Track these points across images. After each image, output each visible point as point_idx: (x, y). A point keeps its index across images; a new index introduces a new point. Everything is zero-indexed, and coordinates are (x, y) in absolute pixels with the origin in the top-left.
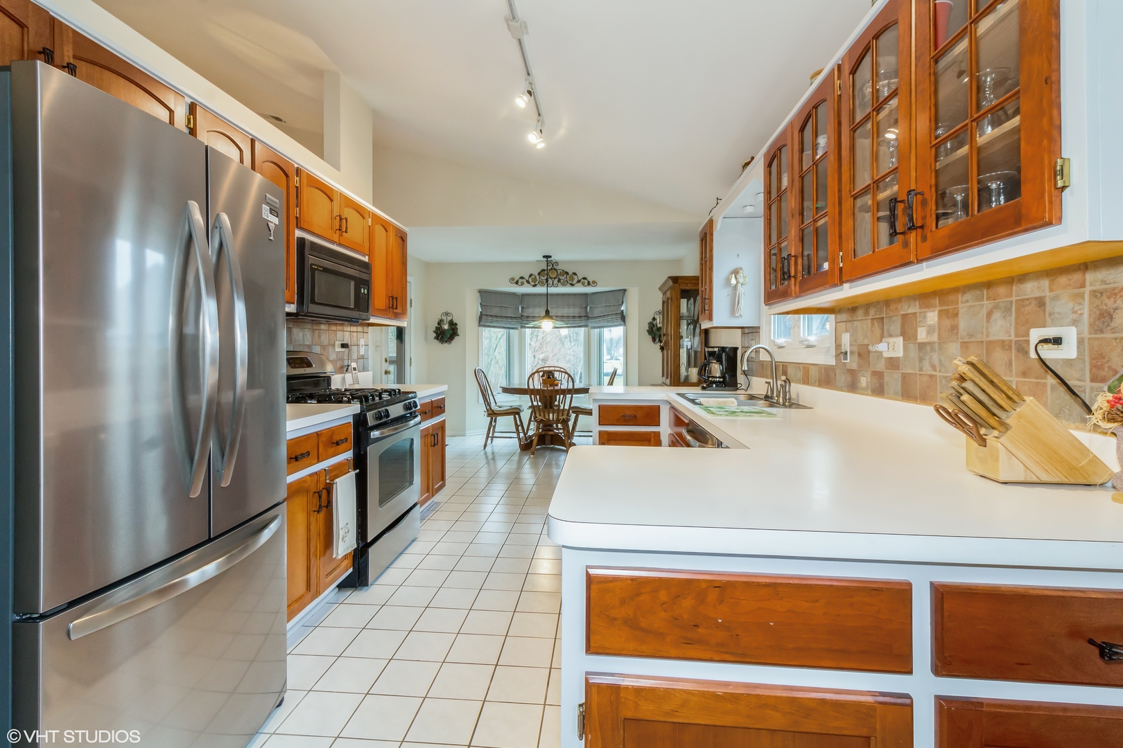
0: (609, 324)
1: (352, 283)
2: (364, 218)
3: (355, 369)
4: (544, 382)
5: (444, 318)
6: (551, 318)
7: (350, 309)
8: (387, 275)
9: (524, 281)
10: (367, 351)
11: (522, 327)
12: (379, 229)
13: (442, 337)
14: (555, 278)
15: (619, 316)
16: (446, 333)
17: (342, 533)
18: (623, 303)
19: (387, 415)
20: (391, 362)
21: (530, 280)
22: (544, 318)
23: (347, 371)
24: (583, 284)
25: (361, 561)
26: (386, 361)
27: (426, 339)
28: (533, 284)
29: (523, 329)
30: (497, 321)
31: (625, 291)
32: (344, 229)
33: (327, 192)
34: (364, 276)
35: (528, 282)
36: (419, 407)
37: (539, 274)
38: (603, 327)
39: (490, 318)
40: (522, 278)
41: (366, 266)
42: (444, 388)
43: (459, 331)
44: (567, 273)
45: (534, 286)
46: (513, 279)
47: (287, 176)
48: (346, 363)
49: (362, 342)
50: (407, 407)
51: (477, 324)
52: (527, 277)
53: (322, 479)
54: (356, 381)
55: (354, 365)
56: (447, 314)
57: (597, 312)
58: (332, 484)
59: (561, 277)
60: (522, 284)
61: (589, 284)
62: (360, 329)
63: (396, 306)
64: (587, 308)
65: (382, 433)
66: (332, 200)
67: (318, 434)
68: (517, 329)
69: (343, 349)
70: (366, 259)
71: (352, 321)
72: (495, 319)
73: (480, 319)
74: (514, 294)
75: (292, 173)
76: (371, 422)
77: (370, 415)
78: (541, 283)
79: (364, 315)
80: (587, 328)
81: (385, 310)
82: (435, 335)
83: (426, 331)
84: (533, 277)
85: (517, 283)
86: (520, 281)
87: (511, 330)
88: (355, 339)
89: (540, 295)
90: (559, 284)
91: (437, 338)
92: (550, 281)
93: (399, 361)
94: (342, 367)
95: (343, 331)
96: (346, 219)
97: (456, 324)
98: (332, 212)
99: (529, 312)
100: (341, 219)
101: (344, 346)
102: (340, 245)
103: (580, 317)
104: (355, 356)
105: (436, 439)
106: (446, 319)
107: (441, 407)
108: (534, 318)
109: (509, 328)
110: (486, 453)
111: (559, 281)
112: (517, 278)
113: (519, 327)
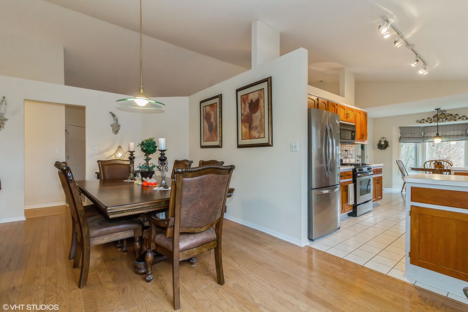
1: (350, 132)
2: (353, 112)
3: (349, 158)
4: (436, 166)
5: (382, 140)
6: (440, 137)
7: (349, 140)
8: (360, 128)
9: (425, 121)
10: (352, 152)
11: (424, 142)
12: (358, 114)
13: (381, 147)
14: (444, 118)
16: (383, 145)
17: (350, 199)
19: (362, 170)
20: (359, 157)
21: (428, 120)
22: (435, 137)
23: (347, 158)
24: (463, 119)
25: (355, 210)
26: (357, 156)
27: (374, 148)
28: (430, 122)
29: (424, 143)
30: (409, 140)
32: (348, 117)
33: (343, 108)
34: (354, 130)
35: (427, 121)
36: (372, 170)
37: (434, 117)
39: (405, 139)
40: (423, 120)
41: (354, 126)
42: (382, 165)
43: (389, 145)
44: (452, 115)
45: (431, 123)
46: (418, 121)
47: (334, 107)
48: (346, 156)
49: (351, 149)
50: (368, 169)
51: (398, 141)
52: (426, 119)
53: (345, 184)
54: (350, 161)
55: (349, 156)
56: (383, 138)
58: (348, 185)
59: (448, 117)
61: (467, 119)
62: (350, 145)
63: (363, 137)
65: (361, 175)
66: (345, 109)
67: (344, 172)
68: (421, 143)
69: (346, 152)
70: (354, 124)
71: (349, 143)
72: (408, 139)
73: (400, 139)
74: (419, 127)
75: (335, 105)
76: (358, 171)
77: (357, 169)
78: (434, 121)
79: (353, 141)
81: (360, 139)
82: (378, 147)
83: (374, 145)
84: (430, 119)
85: (420, 122)
86: (422, 121)
87: (417, 144)
88: (349, 149)
89: (435, 126)
91: (379, 148)
92: (440, 120)
93: (362, 156)
94: (345, 157)
95: (346, 146)
96: (349, 114)
97: (388, 142)
98: (345, 113)
99: (428, 134)
100: (347, 114)
101: (346, 151)
102: (347, 121)
103: (462, 135)
104: (349, 154)
105: (379, 181)
106: (383, 140)
107: (380, 171)
108: (431, 137)
109: (416, 142)
110: (402, 195)
111: (446, 119)
112: (420, 120)
113: (422, 142)
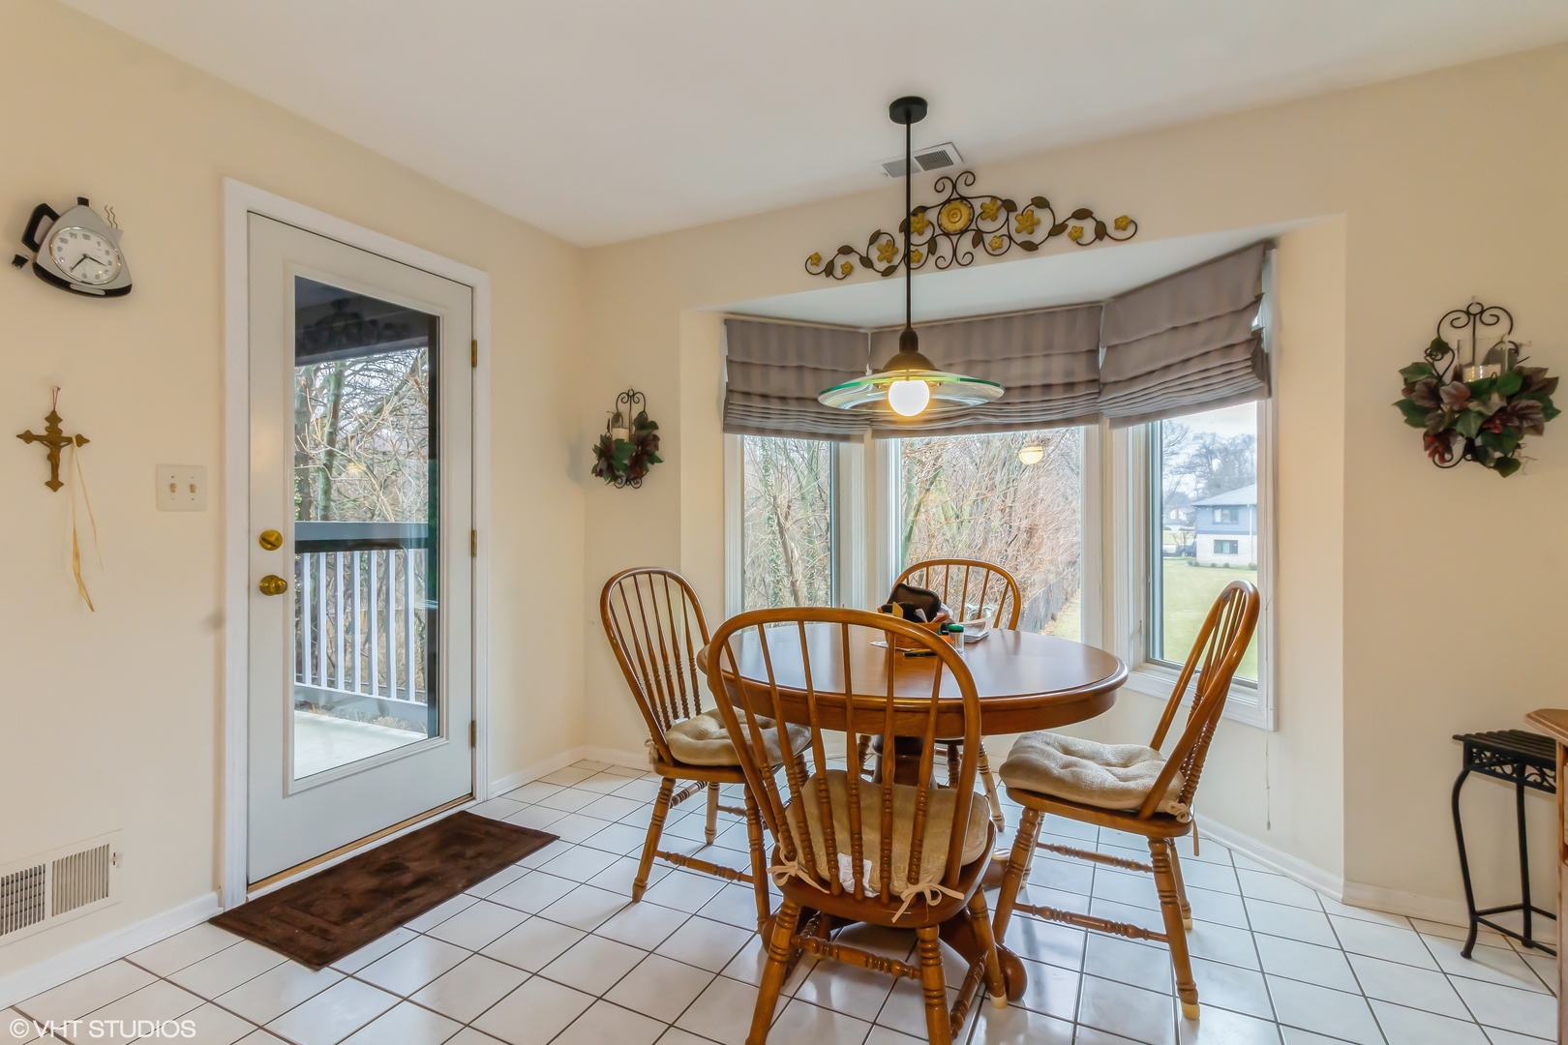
0: (1188, 399)
5: (624, 408)
6: (925, 363)
9: (854, 260)
11: (876, 433)
13: (614, 467)
14: (962, 232)
15: (1241, 355)
16: (626, 454)
18: (1258, 299)
21: (874, 255)
22: (890, 364)
24: (1077, 239)
28: (882, 266)
29: (880, 442)
31: (1267, 245)
35: (866, 262)
37: (905, 225)
38: (1162, 413)
39: (759, 403)
40: (846, 250)
43: (664, 449)
44: (1009, 206)
45: (888, 273)
46: (815, 259)
51: (718, 424)
52: (861, 246)
56: (631, 396)
57: (1135, 360)
59: (986, 226)
60: (848, 271)
61: (1101, 232)
64: (1094, 352)
68: (860, 439)
72: (775, 404)
73: (728, 407)
74: (847, 331)
78: (913, 259)
80: (1094, 428)
82: (594, 460)
84: (883, 240)
85: (829, 270)
86: (841, 260)
87: (843, 445)
90: (979, 252)
91: (599, 469)
92: (944, 247)
97: (654, 426)
103: (1070, 386)
106: (628, 413)
109: (830, 437)
111: (978, 239)
112: (828, 253)
113: (868, 434)
